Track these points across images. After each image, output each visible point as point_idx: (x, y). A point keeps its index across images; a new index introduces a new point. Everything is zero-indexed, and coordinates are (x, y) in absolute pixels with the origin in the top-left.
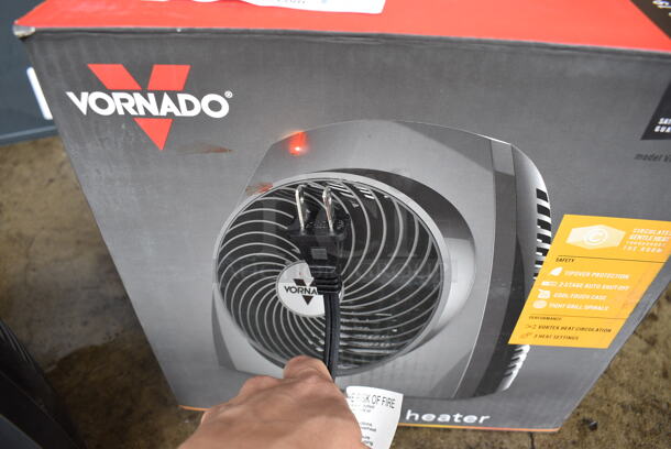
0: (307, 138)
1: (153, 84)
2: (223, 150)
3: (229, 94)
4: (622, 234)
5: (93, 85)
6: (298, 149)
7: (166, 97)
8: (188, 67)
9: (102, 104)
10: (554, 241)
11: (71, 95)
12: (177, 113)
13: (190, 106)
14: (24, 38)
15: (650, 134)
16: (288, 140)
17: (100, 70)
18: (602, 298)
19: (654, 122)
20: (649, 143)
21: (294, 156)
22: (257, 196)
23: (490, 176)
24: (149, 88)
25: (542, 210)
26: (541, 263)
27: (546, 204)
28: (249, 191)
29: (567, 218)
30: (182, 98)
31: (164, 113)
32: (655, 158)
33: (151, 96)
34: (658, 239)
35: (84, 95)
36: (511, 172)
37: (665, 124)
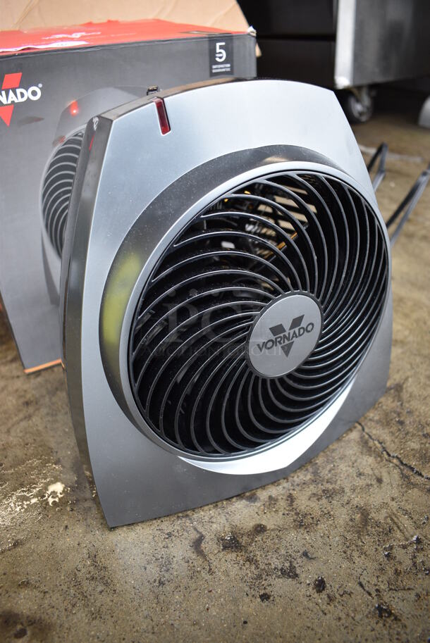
0: (78, 104)
1: (5, 85)
2: (39, 119)
3: (40, 85)
6: (75, 111)
7: (11, 92)
8: (21, 73)
12: (16, 101)
13: (22, 95)
15: (212, 74)
16: (70, 107)
19: (211, 69)
21: (74, 116)
22: (59, 147)
24: (3, 88)
28: (54, 144)
30: (18, 91)
31: (9, 102)
33: (4, 93)
37: (216, 68)
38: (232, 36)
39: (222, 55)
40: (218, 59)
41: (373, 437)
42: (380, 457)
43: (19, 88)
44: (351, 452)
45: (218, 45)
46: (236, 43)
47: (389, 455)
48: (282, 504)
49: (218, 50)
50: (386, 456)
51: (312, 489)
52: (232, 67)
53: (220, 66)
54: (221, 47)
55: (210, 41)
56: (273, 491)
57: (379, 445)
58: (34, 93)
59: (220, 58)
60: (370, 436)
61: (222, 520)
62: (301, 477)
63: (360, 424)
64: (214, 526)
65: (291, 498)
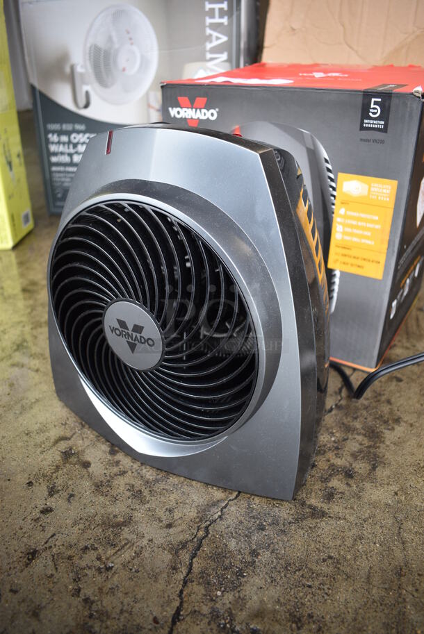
1: (195, 104)
3: (217, 110)
4: (366, 187)
5: (177, 105)
7: (198, 110)
8: (206, 99)
9: (178, 113)
10: (337, 189)
11: (170, 109)
12: (201, 118)
13: (205, 114)
14: (162, 87)
15: (362, 128)
17: (181, 99)
18: (369, 234)
19: (362, 123)
20: (364, 132)
23: (304, 150)
24: (194, 106)
25: (329, 170)
26: (333, 204)
27: (330, 167)
29: (341, 175)
30: (204, 111)
31: (196, 118)
32: (368, 141)
33: (194, 110)
34: (384, 191)
35: (174, 109)
36: (312, 147)
37: (368, 123)
38: (391, 93)
39: (375, 110)
40: (371, 114)
41: (224, 510)
42: (201, 520)
43: (204, 108)
44: (195, 498)
45: (373, 100)
46: (394, 101)
47: (207, 528)
48: (115, 470)
49: (372, 106)
50: (204, 525)
51: (138, 484)
52: (386, 125)
53: (372, 122)
54: (376, 103)
55: (364, 95)
56: (126, 462)
57: (216, 516)
58: (212, 115)
59: (374, 113)
60: (225, 507)
62: (149, 474)
63: (237, 496)
64: (81, 442)
65: (123, 473)
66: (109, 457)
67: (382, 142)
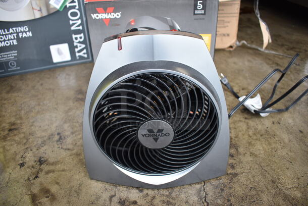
1: (107, 11)
2: (119, 25)
3: (120, 13)
5: (96, 12)
7: (109, 14)
8: (113, 8)
9: (97, 16)
11: (92, 15)
12: (111, 17)
13: (113, 16)
14: (86, 4)
15: (195, 14)
16: (131, 22)
17: (98, 9)
19: (194, 12)
20: (195, 16)
21: (132, 25)
23: (168, 26)
30: (112, 14)
31: (108, 18)
32: (197, 19)
33: (107, 14)
35: (95, 15)
36: (172, 25)
37: (196, 12)
39: (200, 6)
40: (198, 8)
41: (205, 191)
42: (201, 199)
44: (191, 192)
45: (199, 2)
47: (205, 200)
48: (149, 198)
49: (199, 4)
50: (204, 200)
51: (164, 198)
52: (205, 12)
53: (199, 11)
54: (200, 3)
56: (150, 192)
57: (204, 195)
58: (118, 15)
60: (204, 189)
61: (125, 193)
62: (165, 192)
63: (204, 183)
64: (122, 194)
65: (154, 198)
66: (141, 194)
67: (204, 19)
